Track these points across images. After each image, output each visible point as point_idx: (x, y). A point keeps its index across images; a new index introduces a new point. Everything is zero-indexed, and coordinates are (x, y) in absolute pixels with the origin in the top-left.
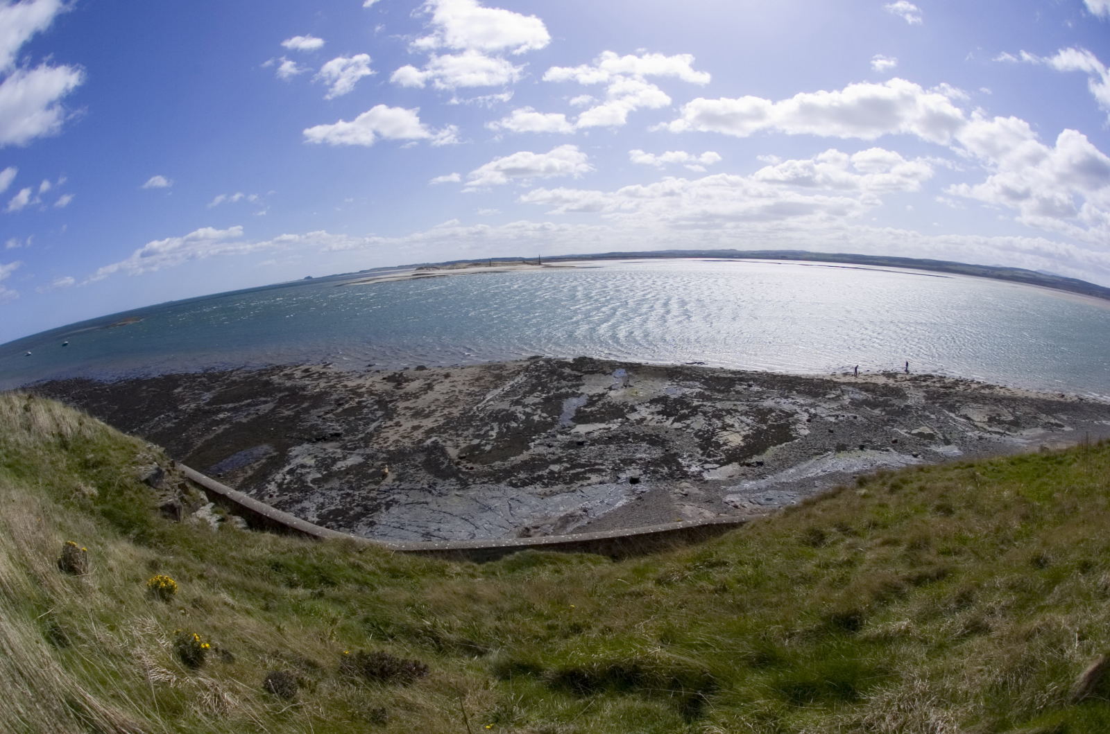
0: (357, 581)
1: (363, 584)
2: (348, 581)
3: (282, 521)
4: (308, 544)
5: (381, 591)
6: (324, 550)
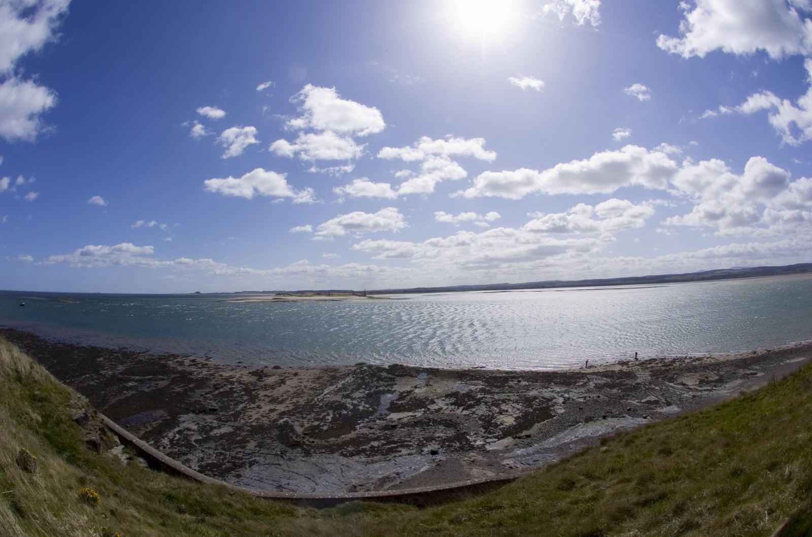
0: (229, 515)
1: (233, 517)
2: (222, 513)
3: (173, 466)
4: (193, 485)
5: (247, 522)
6: (204, 491)
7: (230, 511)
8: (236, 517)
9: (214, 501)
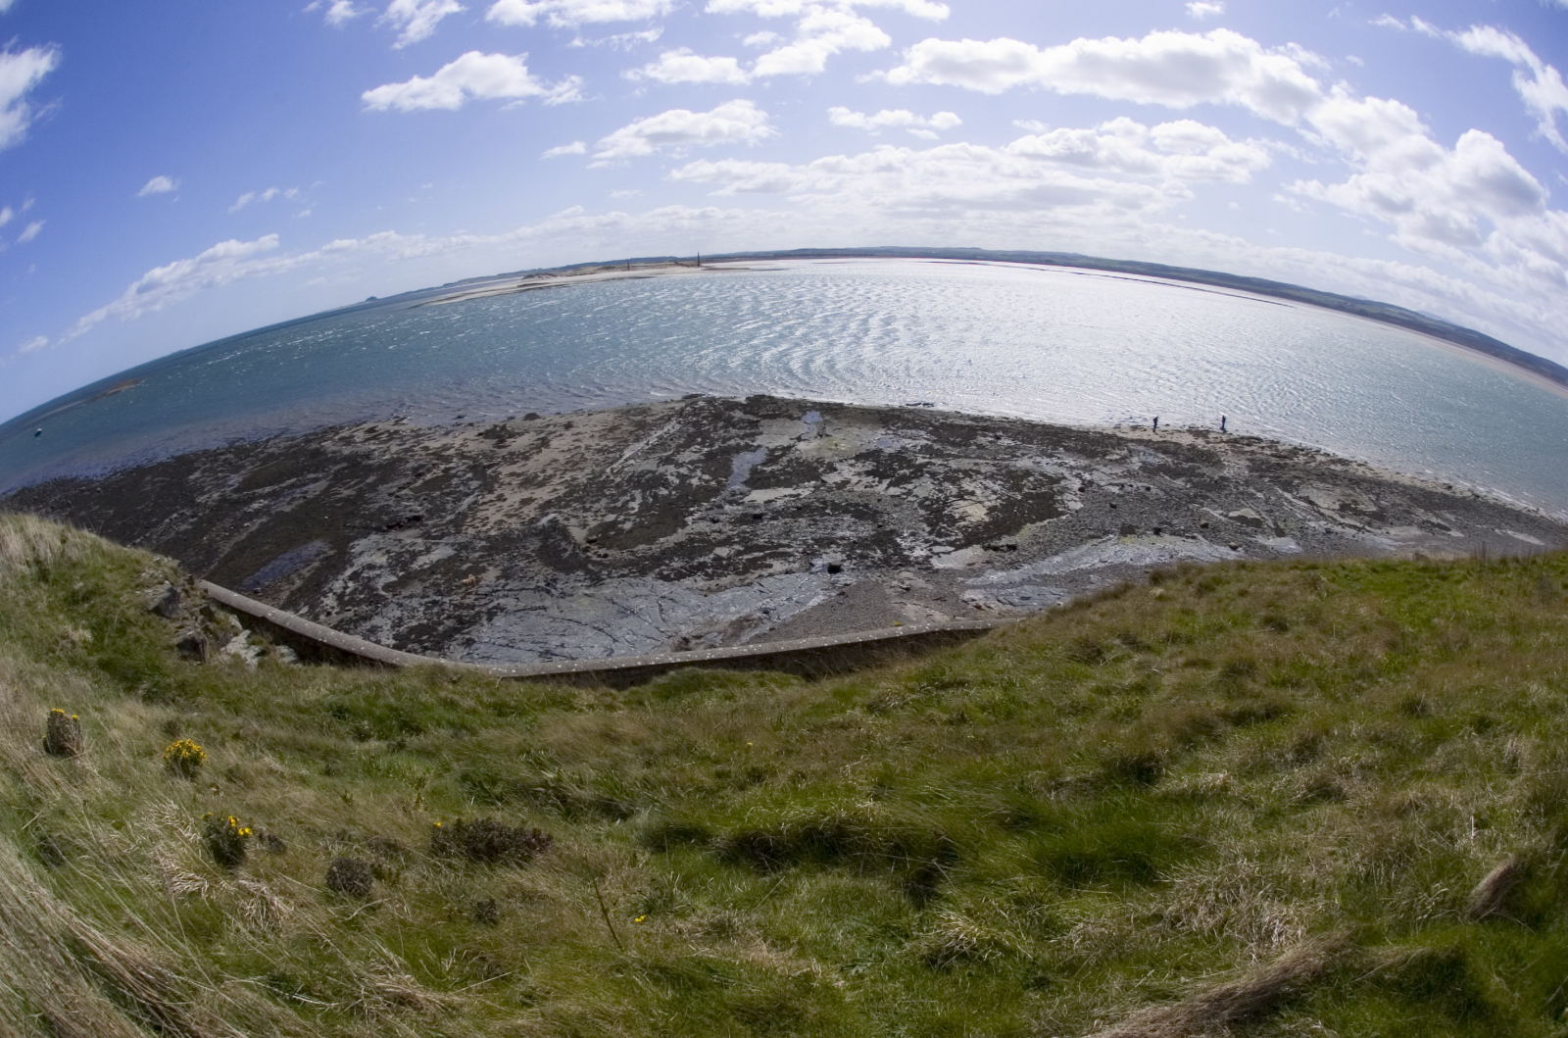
0: (451, 724)
1: (458, 727)
2: (439, 724)
3: (345, 648)
4: (384, 677)
5: (485, 734)
6: (404, 684)
7: (452, 716)
8: (465, 728)
9: (423, 700)
